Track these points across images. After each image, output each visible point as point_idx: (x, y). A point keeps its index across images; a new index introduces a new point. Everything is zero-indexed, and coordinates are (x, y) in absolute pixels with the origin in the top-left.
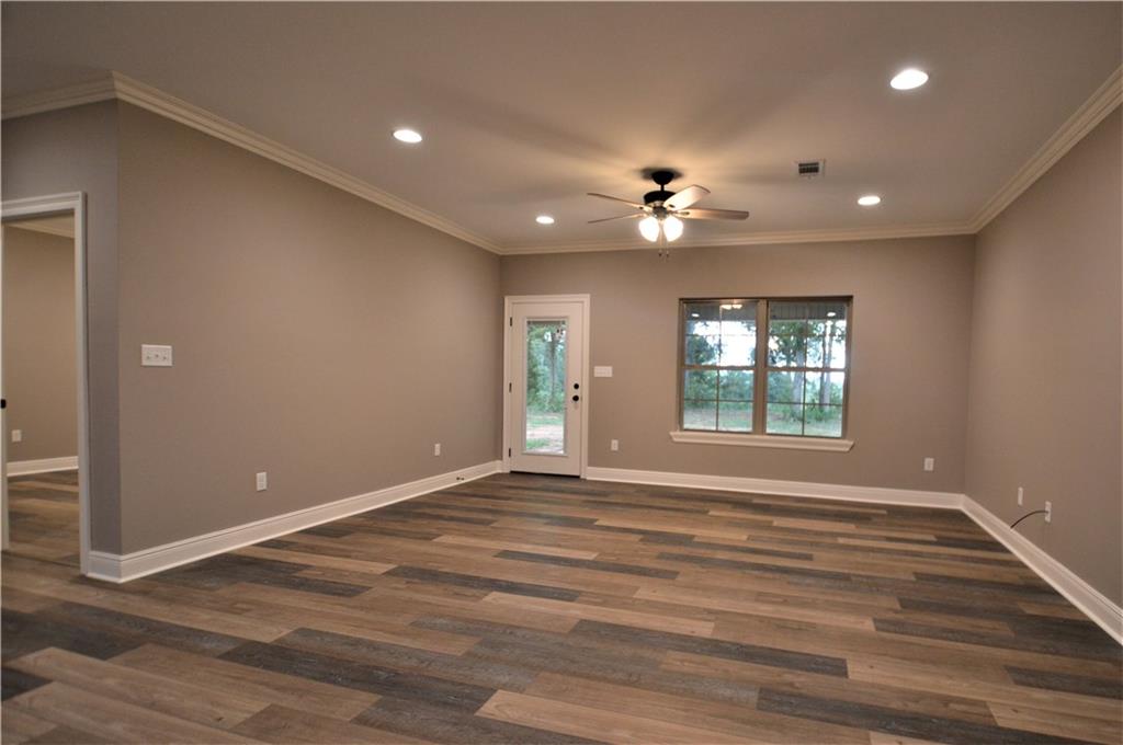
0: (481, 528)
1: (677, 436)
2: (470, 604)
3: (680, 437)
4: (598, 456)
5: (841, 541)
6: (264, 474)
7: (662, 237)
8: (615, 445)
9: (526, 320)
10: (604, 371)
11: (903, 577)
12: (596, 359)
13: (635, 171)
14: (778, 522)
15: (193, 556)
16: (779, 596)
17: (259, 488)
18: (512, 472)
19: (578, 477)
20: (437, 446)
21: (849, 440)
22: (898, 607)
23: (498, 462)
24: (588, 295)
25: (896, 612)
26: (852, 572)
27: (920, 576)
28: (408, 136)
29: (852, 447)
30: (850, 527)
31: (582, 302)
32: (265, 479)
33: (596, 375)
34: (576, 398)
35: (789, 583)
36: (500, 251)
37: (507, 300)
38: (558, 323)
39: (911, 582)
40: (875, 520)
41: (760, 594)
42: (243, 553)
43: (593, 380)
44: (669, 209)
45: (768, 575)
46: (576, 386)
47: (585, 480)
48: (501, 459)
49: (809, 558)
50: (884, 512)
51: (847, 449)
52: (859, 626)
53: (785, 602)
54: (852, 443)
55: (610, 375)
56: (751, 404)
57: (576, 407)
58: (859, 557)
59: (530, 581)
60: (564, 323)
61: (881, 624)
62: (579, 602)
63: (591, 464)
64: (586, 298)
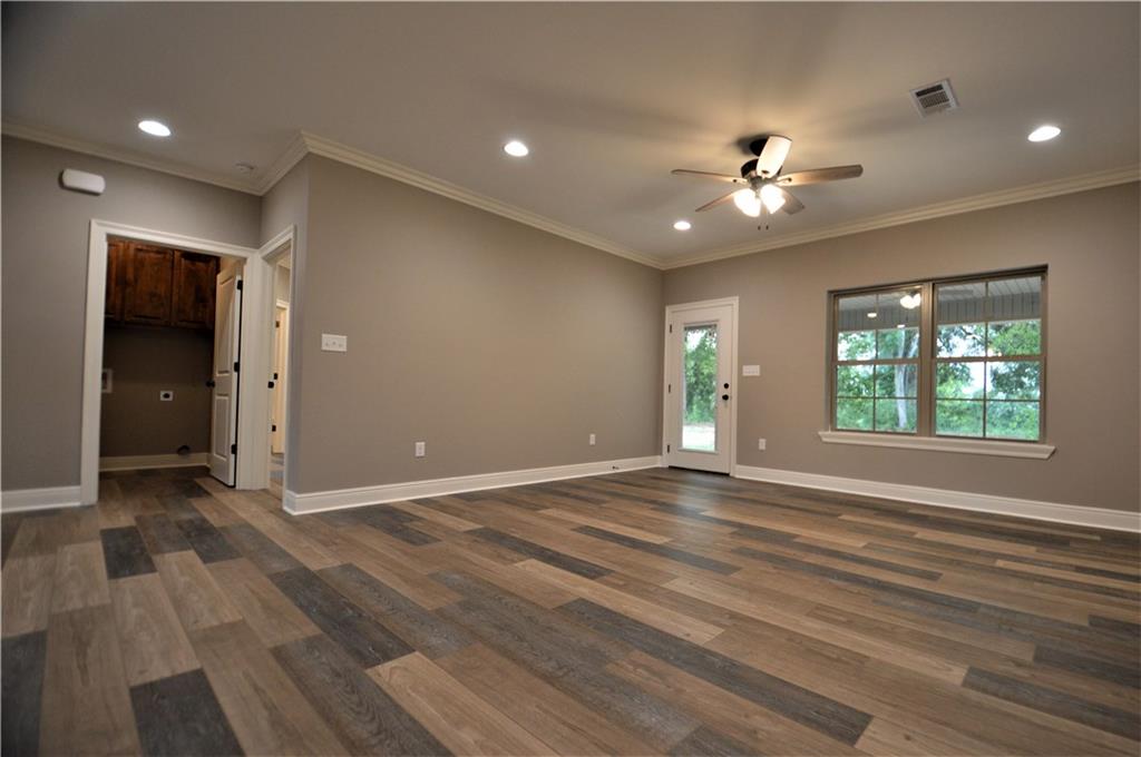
0: (590, 506)
1: (828, 436)
2: (497, 566)
3: (833, 437)
4: (746, 454)
5: (1000, 563)
6: (423, 443)
7: (764, 210)
8: (762, 444)
9: (683, 326)
10: (752, 370)
11: (1067, 618)
12: (744, 360)
13: (729, 145)
14: (922, 533)
15: (354, 502)
16: (842, 613)
17: (418, 455)
18: (671, 468)
19: (727, 475)
20: (593, 436)
21: (1050, 445)
22: (1029, 658)
23: (659, 457)
24: (737, 298)
25: (1019, 665)
26: (984, 601)
27: (1097, 622)
28: (516, 149)
29: (1054, 453)
30: (1030, 551)
31: (732, 305)
32: (423, 448)
33: (745, 374)
34: (725, 397)
35: (874, 601)
36: (663, 267)
37: (668, 310)
38: (710, 326)
39: (1080, 628)
40: (1073, 545)
41: (820, 607)
42: (396, 506)
43: (742, 379)
44: (764, 176)
45: (855, 588)
46: (726, 386)
47: (733, 478)
48: (661, 454)
49: (933, 577)
50: (1098, 538)
51: (1046, 456)
52: (942, 676)
53: (850, 623)
54: (1053, 448)
55: (758, 374)
56: (915, 401)
57: (726, 406)
58: (1014, 586)
59: (573, 554)
60: (715, 326)
61: (980, 678)
62: (601, 582)
63: (741, 461)
64: (735, 301)
